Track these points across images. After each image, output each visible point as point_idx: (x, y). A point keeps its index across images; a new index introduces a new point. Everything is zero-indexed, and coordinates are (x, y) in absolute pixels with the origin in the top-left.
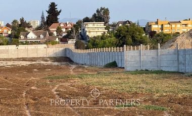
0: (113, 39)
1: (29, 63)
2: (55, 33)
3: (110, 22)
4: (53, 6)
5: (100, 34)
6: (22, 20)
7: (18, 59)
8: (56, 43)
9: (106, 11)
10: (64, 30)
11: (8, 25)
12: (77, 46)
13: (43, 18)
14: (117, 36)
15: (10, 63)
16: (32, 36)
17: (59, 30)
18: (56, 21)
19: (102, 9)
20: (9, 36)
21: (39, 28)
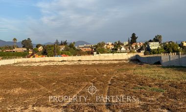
0: (163, 50)
1: (118, 62)
2: (134, 48)
3: (162, 42)
4: (134, 35)
5: (157, 48)
6: (119, 42)
7: (113, 60)
8: (135, 52)
9: (160, 37)
10: (139, 46)
11: (112, 44)
12: (145, 54)
13: (129, 41)
14: (165, 49)
15: (109, 62)
16: (123, 49)
17: (136, 46)
18: (135, 42)
19: (158, 36)
20: (113, 49)
21: (127, 45)
